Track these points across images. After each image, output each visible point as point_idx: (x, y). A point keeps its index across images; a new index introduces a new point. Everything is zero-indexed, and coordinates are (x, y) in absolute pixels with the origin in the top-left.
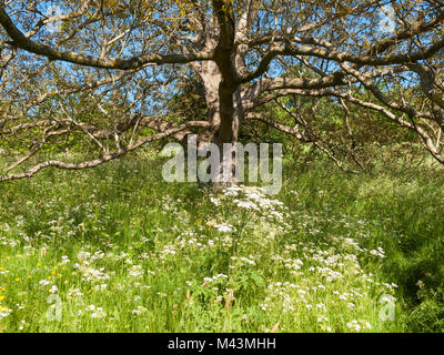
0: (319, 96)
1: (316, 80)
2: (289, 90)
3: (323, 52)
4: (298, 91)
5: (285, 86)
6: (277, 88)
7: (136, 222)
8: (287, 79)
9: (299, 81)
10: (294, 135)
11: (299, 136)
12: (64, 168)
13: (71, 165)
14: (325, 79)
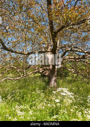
0: (79, 61)
1: (78, 57)
2: (71, 60)
3: (81, 51)
4: (73, 60)
5: (69, 59)
6: (67, 59)
7: (29, 96)
8: (70, 57)
9: (73, 57)
10: (72, 72)
11: (73, 72)
12: (11, 80)
13: (13, 79)
14: (80, 57)
